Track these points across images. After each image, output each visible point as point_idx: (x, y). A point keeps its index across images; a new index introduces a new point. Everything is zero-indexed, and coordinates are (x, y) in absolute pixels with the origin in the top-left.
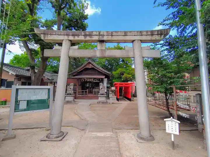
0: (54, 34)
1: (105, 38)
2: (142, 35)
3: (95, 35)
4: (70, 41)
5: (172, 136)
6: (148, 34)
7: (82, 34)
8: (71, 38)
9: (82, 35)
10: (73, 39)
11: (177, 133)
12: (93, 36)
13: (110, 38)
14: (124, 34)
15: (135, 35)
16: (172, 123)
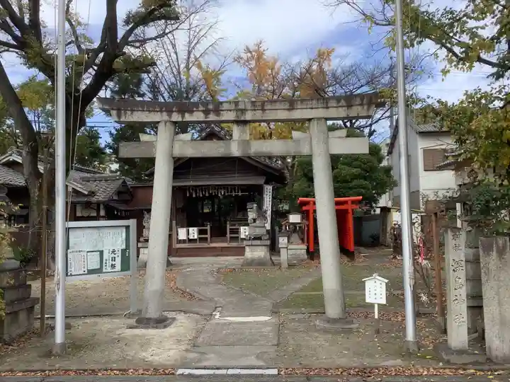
0: (140, 109)
1: (248, 116)
2: (327, 108)
3: (227, 110)
4: (175, 123)
5: (376, 306)
6: (340, 104)
7: (200, 109)
8: (176, 117)
9: (199, 111)
10: (180, 119)
11: (384, 301)
12: (222, 112)
13: (258, 115)
14: (290, 106)
15: (312, 108)
16: (375, 284)
